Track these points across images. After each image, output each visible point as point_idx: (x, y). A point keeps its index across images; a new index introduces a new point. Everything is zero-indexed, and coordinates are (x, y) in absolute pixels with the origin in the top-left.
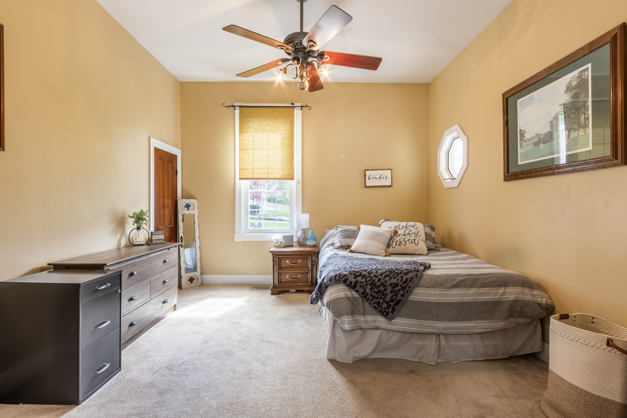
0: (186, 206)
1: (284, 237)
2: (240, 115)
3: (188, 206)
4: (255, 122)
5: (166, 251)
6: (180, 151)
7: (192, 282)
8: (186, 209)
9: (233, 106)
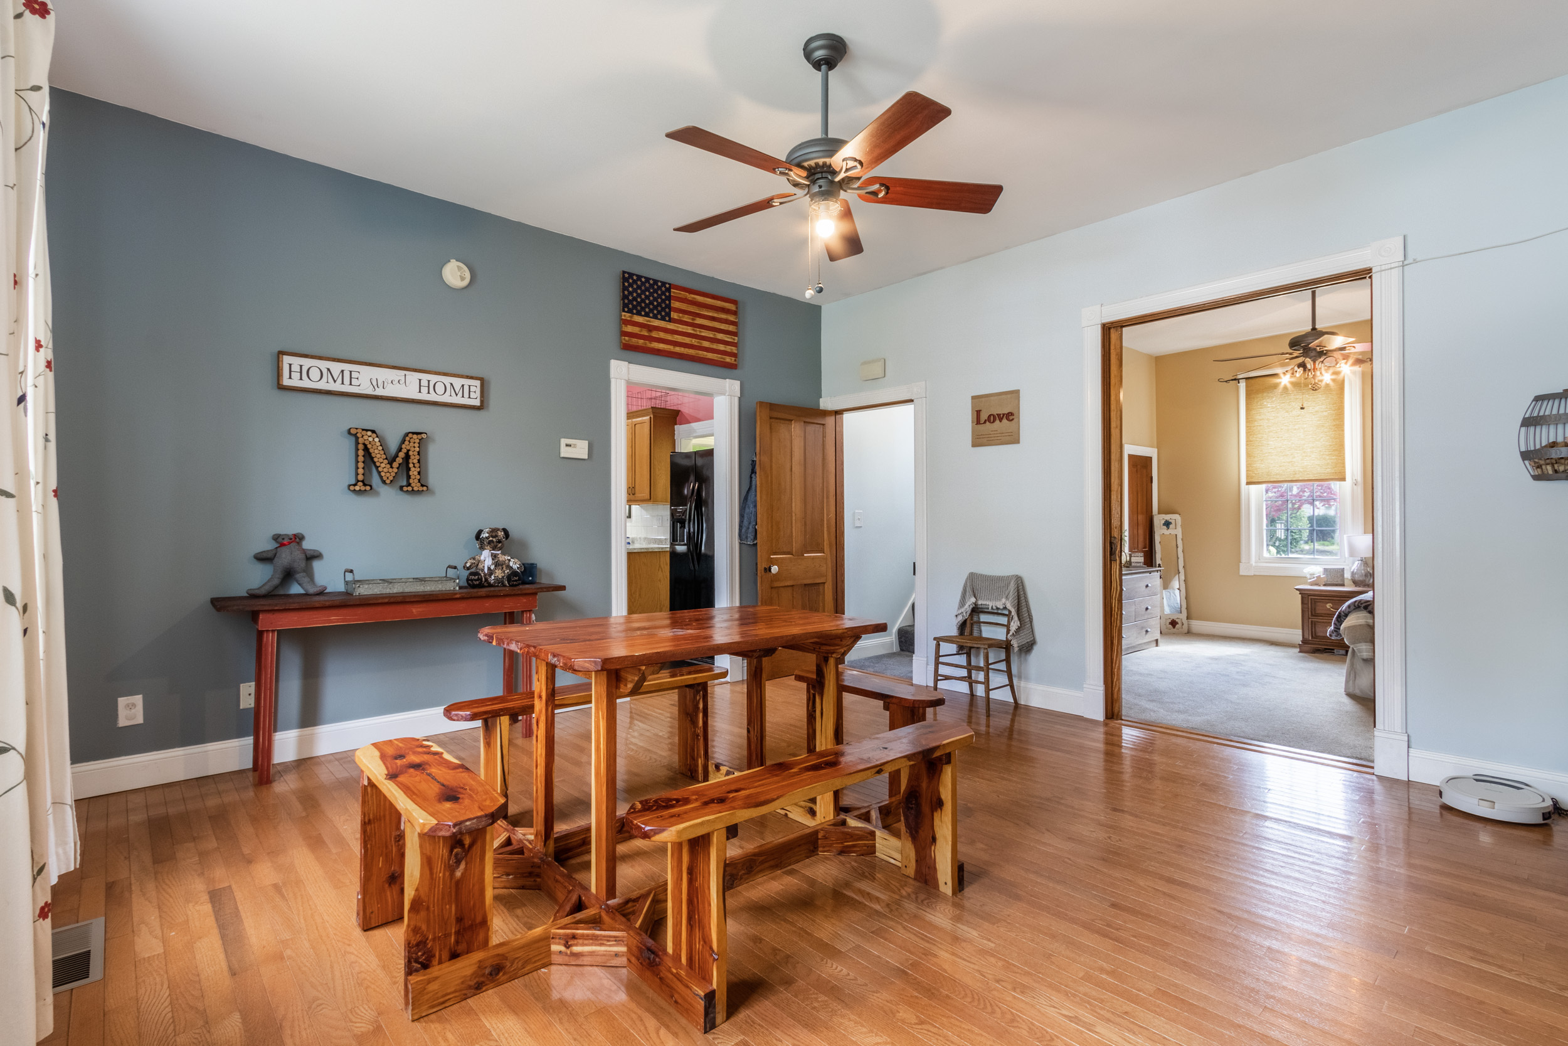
0: (1164, 524)
1: (1326, 570)
2: (1247, 391)
3: (1167, 524)
4: (1273, 397)
5: (1148, 574)
6: (1156, 450)
7: (1174, 627)
8: (1165, 527)
9: (1235, 379)
